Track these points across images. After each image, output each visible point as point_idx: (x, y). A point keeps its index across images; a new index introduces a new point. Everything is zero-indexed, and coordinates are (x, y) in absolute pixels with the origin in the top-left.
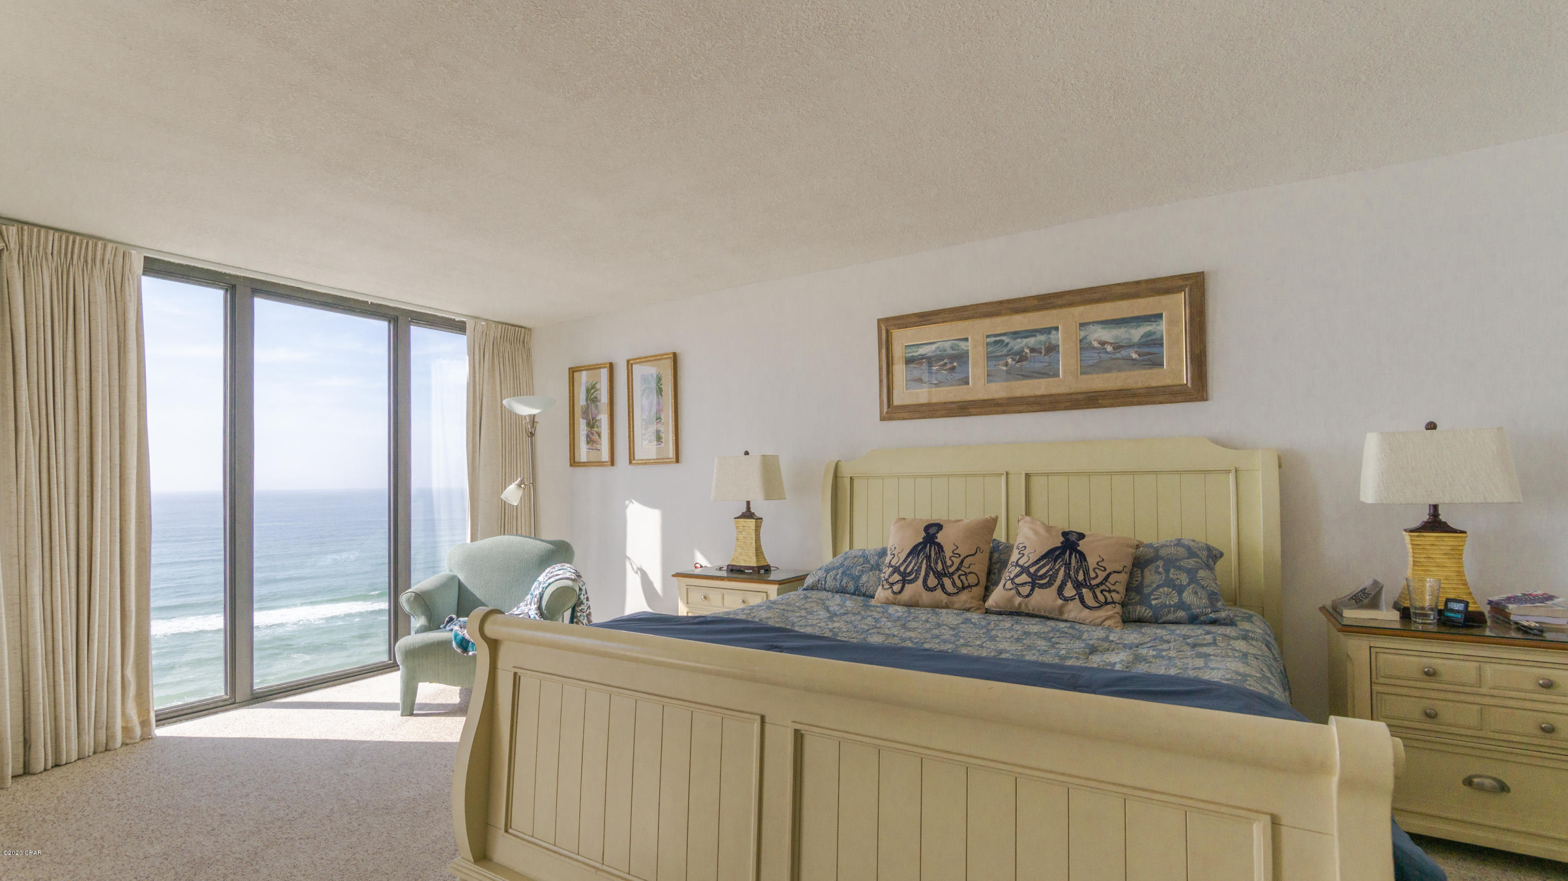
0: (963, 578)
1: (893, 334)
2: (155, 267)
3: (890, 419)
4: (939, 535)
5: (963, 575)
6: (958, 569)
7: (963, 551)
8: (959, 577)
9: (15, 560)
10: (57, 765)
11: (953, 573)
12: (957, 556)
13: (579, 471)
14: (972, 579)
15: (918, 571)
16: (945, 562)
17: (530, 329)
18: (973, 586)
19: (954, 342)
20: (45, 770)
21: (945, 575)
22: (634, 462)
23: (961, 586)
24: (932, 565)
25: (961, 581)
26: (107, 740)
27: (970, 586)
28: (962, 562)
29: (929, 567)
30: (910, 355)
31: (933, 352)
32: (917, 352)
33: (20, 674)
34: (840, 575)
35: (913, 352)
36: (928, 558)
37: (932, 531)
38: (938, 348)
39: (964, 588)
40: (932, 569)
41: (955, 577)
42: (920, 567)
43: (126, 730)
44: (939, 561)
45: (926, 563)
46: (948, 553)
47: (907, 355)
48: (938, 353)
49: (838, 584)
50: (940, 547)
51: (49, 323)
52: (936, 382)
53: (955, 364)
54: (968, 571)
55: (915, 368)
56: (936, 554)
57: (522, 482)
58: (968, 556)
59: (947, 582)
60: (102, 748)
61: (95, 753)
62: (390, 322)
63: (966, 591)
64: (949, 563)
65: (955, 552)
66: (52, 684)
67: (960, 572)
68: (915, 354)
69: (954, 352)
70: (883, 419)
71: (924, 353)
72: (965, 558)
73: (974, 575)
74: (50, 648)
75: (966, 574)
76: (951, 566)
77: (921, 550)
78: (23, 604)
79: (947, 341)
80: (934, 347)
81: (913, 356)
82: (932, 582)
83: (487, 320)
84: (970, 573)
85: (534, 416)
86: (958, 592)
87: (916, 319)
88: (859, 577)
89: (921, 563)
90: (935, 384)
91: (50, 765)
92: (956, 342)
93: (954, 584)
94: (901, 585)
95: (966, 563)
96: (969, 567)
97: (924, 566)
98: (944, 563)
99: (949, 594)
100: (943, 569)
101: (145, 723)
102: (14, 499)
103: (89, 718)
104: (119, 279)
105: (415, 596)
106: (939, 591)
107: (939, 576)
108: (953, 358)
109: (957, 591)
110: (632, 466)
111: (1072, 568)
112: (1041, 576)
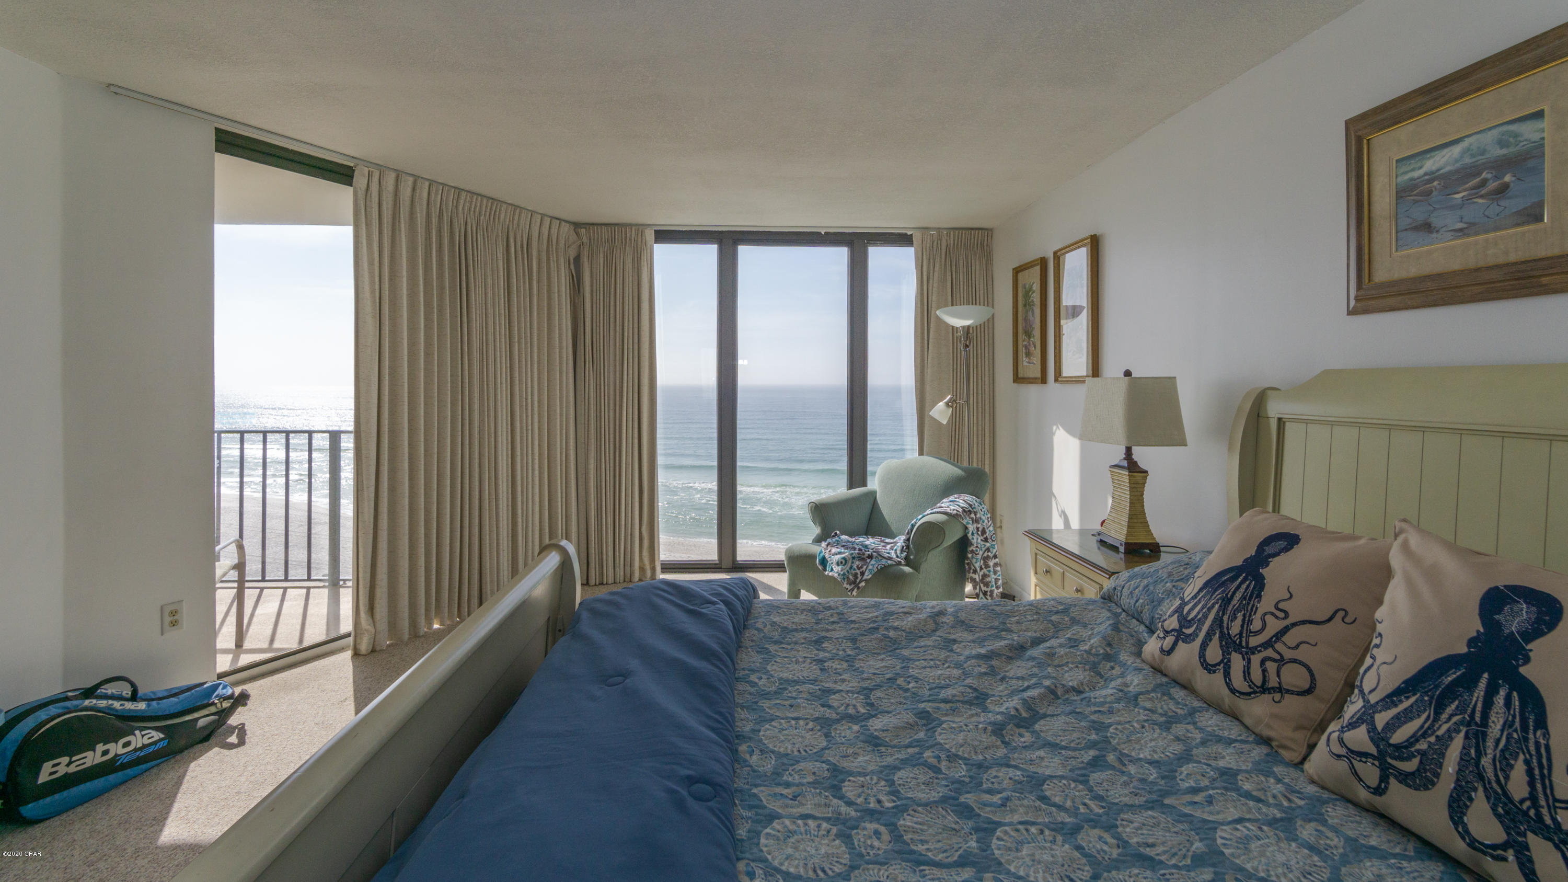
0: (1271, 667)
1: (1375, 143)
2: (664, 236)
3: (1366, 311)
4: (1275, 562)
5: (1274, 660)
6: (1268, 644)
7: (1297, 611)
8: (1263, 662)
10: (602, 584)
11: (1254, 650)
12: (1282, 615)
13: (1024, 385)
14: (1293, 677)
15: (1201, 622)
16: (1250, 621)
17: (991, 230)
18: (1288, 691)
19: (1505, 128)
20: (596, 585)
21: (1238, 648)
22: (1060, 379)
23: (1259, 683)
24: (1225, 618)
25: (1264, 671)
26: (630, 575)
27: (1280, 689)
28: (1285, 630)
29: (1218, 621)
30: (1407, 177)
31: (1457, 161)
32: (1421, 168)
35: (1413, 170)
36: (1226, 601)
37: (1269, 550)
38: (1467, 150)
39: (1264, 689)
40: (1221, 626)
41: (1256, 659)
42: (1205, 617)
43: (642, 569)
44: (1240, 616)
45: (1217, 614)
46: (1266, 604)
47: (1400, 179)
48: (1468, 160)
49: (1132, 602)
50: (1260, 583)
52: (1460, 225)
53: (1508, 178)
54: (1288, 654)
55: (1416, 202)
56: (1243, 598)
57: (953, 401)
58: (1304, 622)
59: (1237, 662)
60: (627, 580)
61: (624, 581)
62: (850, 247)
63: (1267, 697)
64: (1256, 625)
65: (1281, 606)
66: (599, 529)
67: (1269, 653)
68: (1416, 174)
69: (1504, 151)
70: (1350, 313)
71: (1434, 168)
72: (1294, 625)
73: (1304, 670)
75: (1281, 661)
76: (1257, 633)
77: (1224, 583)
79: (1490, 129)
80: (1456, 150)
81: (1412, 179)
82: (1214, 653)
83: (939, 228)
84: (1294, 661)
85: (969, 327)
86: (1249, 694)
87: (1420, 100)
89: (1210, 609)
90: (1461, 230)
91: (597, 583)
92: (1512, 128)
93: (1247, 672)
94: (1173, 638)
95: (1291, 638)
96: (1297, 647)
97: (1211, 616)
98: (1246, 621)
99: (1233, 691)
100: (1241, 634)
101: (653, 569)
103: (620, 557)
104: (639, 252)
105: (815, 507)
106: (1219, 676)
107: (1230, 644)
108: (1501, 165)
109: (1249, 690)
110: (1058, 385)
111: (1490, 744)
112: (1397, 747)
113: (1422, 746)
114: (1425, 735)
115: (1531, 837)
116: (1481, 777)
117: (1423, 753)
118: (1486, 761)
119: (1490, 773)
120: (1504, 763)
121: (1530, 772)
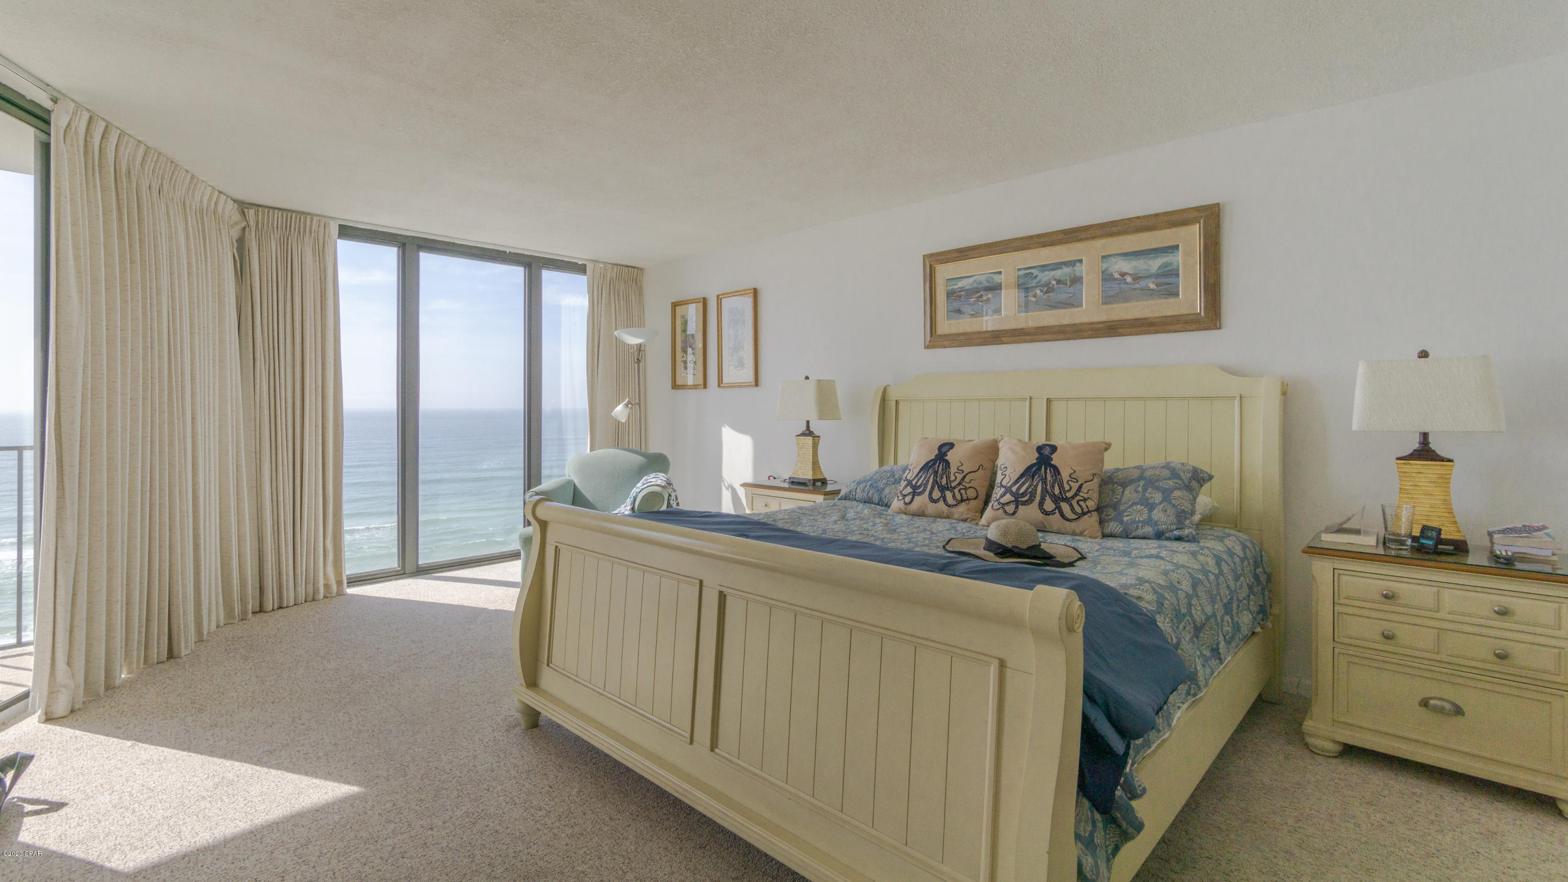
0: (963, 491)
1: (936, 269)
3: (933, 347)
4: (949, 454)
6: (959, 484)
7: (966, 469)
8: (959, 491)
9: (254, 455)
10: (280, 608)
11: (954, 488)
12: (961, 472)
13: (680, 392)
14: (971, 493)
15: (926, 485)
16: (950, 477)
17: (642, 269)
18: (971, 499)
19: (988, 275)
20: (273, 610)
21: (948, 489)
22: (722, 385)
24: (938, 479)
25: (961, 494)
26: (314, 593)
27: (968, 499)
28: (964, 477)
29: (935, 481)
30: (951, 287)
31: (971, 285)
32: (957, 285)
33: (257, 538)
34: (868, 487)
35: (954, 285)
36: (936, 473)
37: (944, 450)
38: (975, 281)
39: (962, 501)
40: (937, 483)
41: (956, 491)
42: (928, 481)
43: (327, 586)
44: (944, 476)
45: (933, 478)
46: (953, 469)
47: (948, 288)
48: (975, 285)
49: (865, 495)
50: (948, 464)
51: (275, 279)
52: (973, 313)
53: (990, 296)
54: (968, 485)
55: (955, 299)
56: (943, 469)
57: (629, 403)
58: (970, 472)
59: (949, 495)
60: (310, 598)
61: (305, 601)
62: (525, 267)
63: (963, 504)
64: (953, 478)
65: (960, 469)
66: (277, 548)
67: (961, 487)
68: (955, 287)
69: (989, 285)
70: (927, 347)
71: (962, 286)
72: (967, 474)
73: (974, 490)
74: (276, 522)
75: (966, 489)
76: (954, 481)
77: (931, 467)
78: (259, 487)
79: (983, 274)
80: (971, 280)
81: (953, 289)
82: (936, 494)
83: (604, 263)
84: (970, 487)
85: (641, 345)
86: (957, 505)
87: (956, 255)
88: (883, 489)
89: (929, 478)
90: (972, 315)
91: (276, 607)
92: (991, 275)
93: (954, 497)
94: (911, 496)
95: (967, 480)
96: (970, 482)
97: (931, 480)
98: (948, 478)
99: (949, 506)
100: (947, 483)
101: (339, 583)
102: (253, 410)
103: (301, 575)
104: (321, 245)
106: (941, 502)
107: (943, 489)
108: (988, 289)
109: (956, 503)
110: (720, 389)
111: (1048, 482)
112: (1022, 494)
113: (1030, 490)
114: (1030, 487)
115: (1061, 503)
116: (1048, 492)
117: (1030, 492)
118: (1048, 487)
119: (1050, 490)
120: (1053, 487)
121: (1059, 486)
